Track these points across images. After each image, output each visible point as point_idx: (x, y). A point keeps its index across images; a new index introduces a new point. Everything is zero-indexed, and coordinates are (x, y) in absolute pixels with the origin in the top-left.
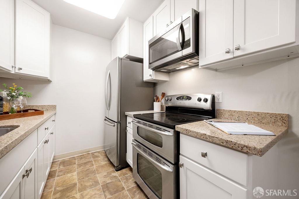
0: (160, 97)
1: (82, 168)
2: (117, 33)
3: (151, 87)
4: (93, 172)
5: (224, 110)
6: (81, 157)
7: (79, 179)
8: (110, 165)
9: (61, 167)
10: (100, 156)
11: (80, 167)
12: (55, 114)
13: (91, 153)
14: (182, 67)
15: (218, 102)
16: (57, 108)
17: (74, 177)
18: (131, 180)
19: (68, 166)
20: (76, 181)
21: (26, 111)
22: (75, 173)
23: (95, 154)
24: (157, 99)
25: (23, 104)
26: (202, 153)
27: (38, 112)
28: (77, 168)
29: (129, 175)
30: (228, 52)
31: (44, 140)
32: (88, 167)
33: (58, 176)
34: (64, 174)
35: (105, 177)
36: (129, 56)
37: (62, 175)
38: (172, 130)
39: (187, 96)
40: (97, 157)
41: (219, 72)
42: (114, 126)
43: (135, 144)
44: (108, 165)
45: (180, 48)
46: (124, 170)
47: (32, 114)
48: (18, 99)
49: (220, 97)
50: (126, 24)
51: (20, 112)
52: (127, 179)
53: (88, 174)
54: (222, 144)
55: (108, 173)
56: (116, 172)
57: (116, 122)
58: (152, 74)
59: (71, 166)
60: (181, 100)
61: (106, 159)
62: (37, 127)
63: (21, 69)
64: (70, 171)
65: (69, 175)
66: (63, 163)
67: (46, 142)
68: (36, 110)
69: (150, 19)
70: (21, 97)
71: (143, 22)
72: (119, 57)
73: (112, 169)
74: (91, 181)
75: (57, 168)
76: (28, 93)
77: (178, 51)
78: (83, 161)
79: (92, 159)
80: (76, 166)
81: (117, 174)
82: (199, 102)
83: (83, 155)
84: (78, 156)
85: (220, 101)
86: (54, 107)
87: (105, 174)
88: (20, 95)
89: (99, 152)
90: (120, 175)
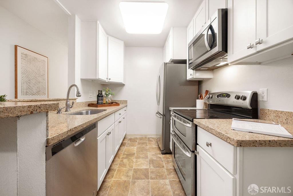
0: (204, 95)
1: (140, 145)
2: (166, 41)
3: (195, 85)
4: (146, 150)
5: (268, 110)
6: (141, 139)
7: (137, 151)
8: (159, 149)
9: (129, 142)
10: (153, 141)
11: (139, 144)
12: (126, 106)
13: (148, 138)
14: (222, 64)
15: (263, 101)
16: (128, 102)
17: (134, 149)
18: (171, 164)
19: (132, 142)
20: (135, 152)
21: (112, 103)
22: (136, 147)
23: (150, 139)
24: (201, 97)
25: (111, 99)
26: (207, 142)
27: (117, 104)
28: (137, 145)
29: (170, 159)
30: (251, 47)
31: (119, 121)
32: (144, 146)
33: (127, 146)
34: (130, 146)
35: (152, 155)
36: (173, 60)
37: (128, 146)
38: (191, 123)
39: (227, 94)
40: (151, 141)
41: (265, 65)
42: (161, 118)
43: (173, 134)
44: (157, 148)
45: (209, 49)
46: (168, 156)
47: (115, 105)
48: (109, 96)
49: (265, 94)
50: (171, 34)
51: (109, 103)
52: (168, 162)
53: (143, 150)
54: (216, 135)
55: (155, 153)
56: (161, 155)
57: (162, 115)
58: (192, 73)
59: (134, 143)
60: (220, 98)
61: (157, 144)
62: (115, 112)
63: (110, 79)
64: (133, 146)
65: (132, 147)
66: (130, 139)
67: (120, 122)
68: (116, 103)
69: (191, 24)
70: (110, 95)
71: (187, 27)
72: (164, 63)
73: (159, 152)
74: (143, 154)
75: (127, 142)
76: (113, 92)
77: (208, 51)
78: (142, 141)
79: (147, 142)
80: (137, 143)
81: (162, 156)
82: (237, 100)
83: (143, 138)
84: (139, 138)
85: (265, 99)
86: (126, 102)
87: (154, 153)
88: (109, 94)
89: (153, 138)
90: (164, 158)
